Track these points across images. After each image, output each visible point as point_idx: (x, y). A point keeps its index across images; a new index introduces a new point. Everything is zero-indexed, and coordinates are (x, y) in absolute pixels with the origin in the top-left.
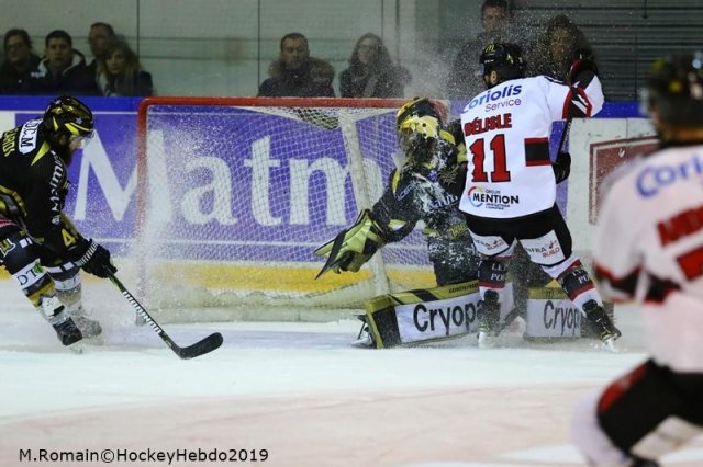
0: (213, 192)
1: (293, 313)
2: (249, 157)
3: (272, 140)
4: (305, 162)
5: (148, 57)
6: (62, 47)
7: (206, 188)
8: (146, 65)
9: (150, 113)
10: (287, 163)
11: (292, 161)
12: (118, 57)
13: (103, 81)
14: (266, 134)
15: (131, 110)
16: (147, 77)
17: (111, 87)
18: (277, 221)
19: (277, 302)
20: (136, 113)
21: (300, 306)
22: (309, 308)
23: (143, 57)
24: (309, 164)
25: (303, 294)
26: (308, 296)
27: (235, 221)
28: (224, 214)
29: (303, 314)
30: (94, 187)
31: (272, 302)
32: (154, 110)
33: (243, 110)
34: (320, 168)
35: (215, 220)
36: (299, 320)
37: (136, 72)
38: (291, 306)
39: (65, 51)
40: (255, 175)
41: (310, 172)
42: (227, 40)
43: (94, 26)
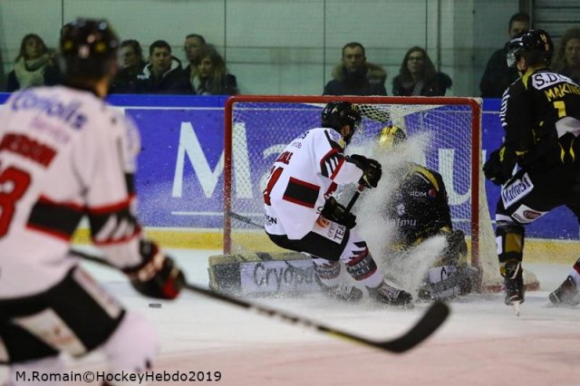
5: (233, 63)
8: (232, 69)
9: (234, 108)
12: (207, 63)
13: (196, 82)
15: (219, 106)
16: (232, 79)
17: (202, 87)
20: (223, 109)
23: (229, 63)
30: (189, 169)
32: (238, 106)
33: (311, 107)
37: (223, 75)
42: (298, 48)
43: (189, 37)
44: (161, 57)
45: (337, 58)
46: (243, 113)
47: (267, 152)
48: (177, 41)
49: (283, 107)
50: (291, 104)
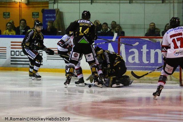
0: (135, 56)
1: (150, 81)
2: (142, 49)
3: (147, 45)
4: (154, 50)
5: (124, 28)
6: (105, 26)
7: (133, 55)
9: (121, 40)
10: (150, 50)
11: (151, 50)
12: (118, 27)
14: (146, 44)
18: (148, 62)
19: (147, 79)
20: (118, 40)
21: (151, 80)
22: (153, 80)
23: (123, 28)
24: (155, 50)
25: (152, 77)
26: (153, 78)
27: (139, 62)
28: (137, 61)
29: (153, 81)
31: (146, 79)
32: (122, 39)
33: (142, 39)
34: (157, 51)
35: (135, 62)
36: (152, 83)
38: (150, 80)
39: (106, 27)
40: (143, 52)
41: (155, 52)
42: (138, 25)
43: (113, 22)
44: (105, 27)
45: (148, 27)
46: (123, 41)
47: (130, 51)
48: (109, 23)
49: (133, 39)
50: (135, 39)
